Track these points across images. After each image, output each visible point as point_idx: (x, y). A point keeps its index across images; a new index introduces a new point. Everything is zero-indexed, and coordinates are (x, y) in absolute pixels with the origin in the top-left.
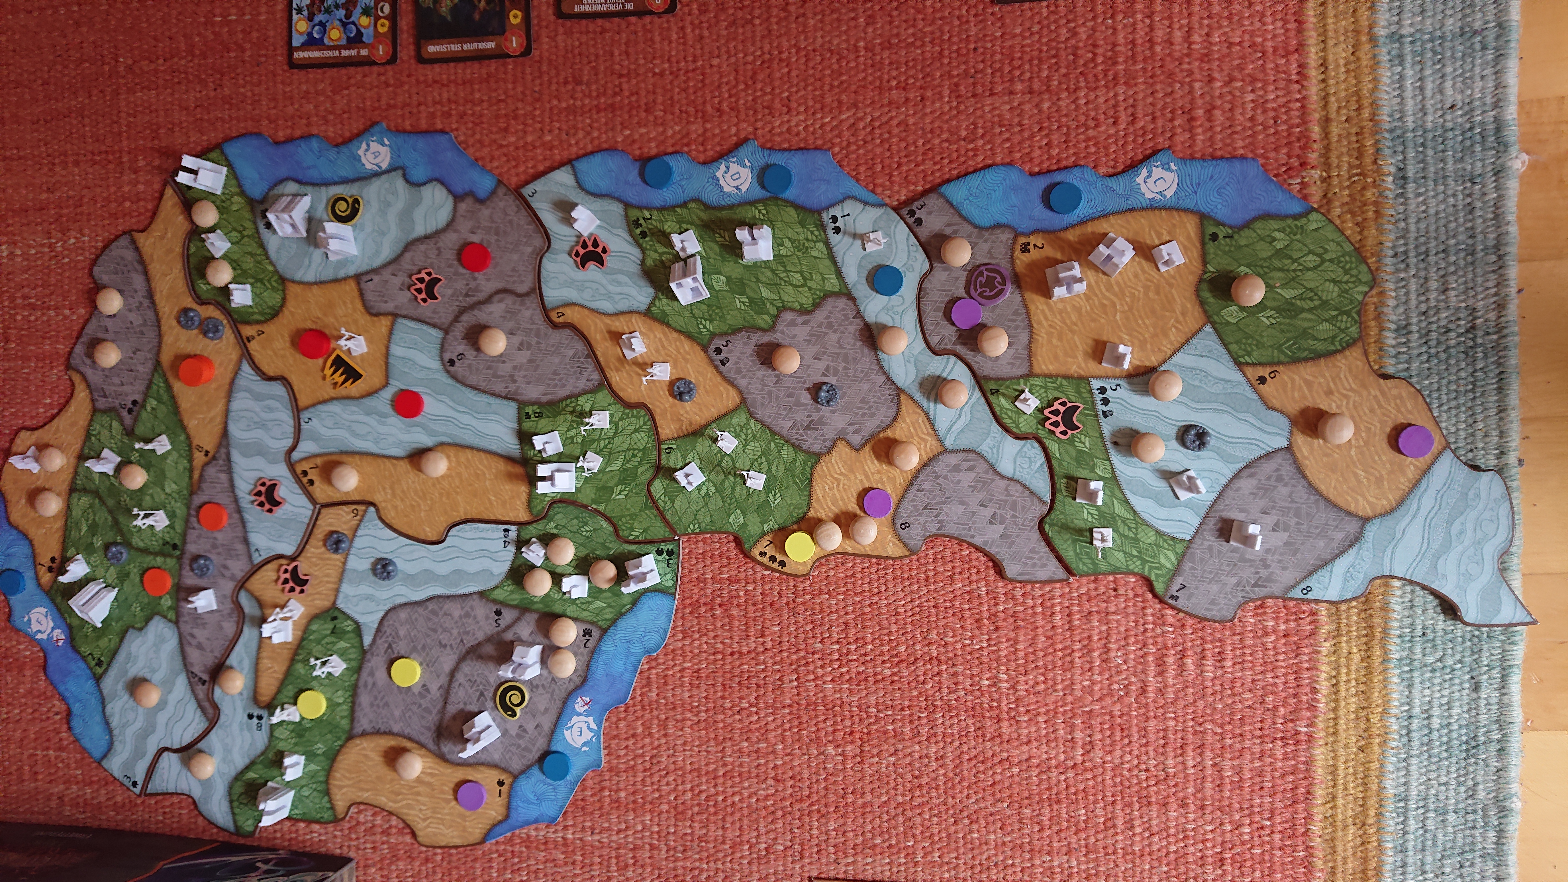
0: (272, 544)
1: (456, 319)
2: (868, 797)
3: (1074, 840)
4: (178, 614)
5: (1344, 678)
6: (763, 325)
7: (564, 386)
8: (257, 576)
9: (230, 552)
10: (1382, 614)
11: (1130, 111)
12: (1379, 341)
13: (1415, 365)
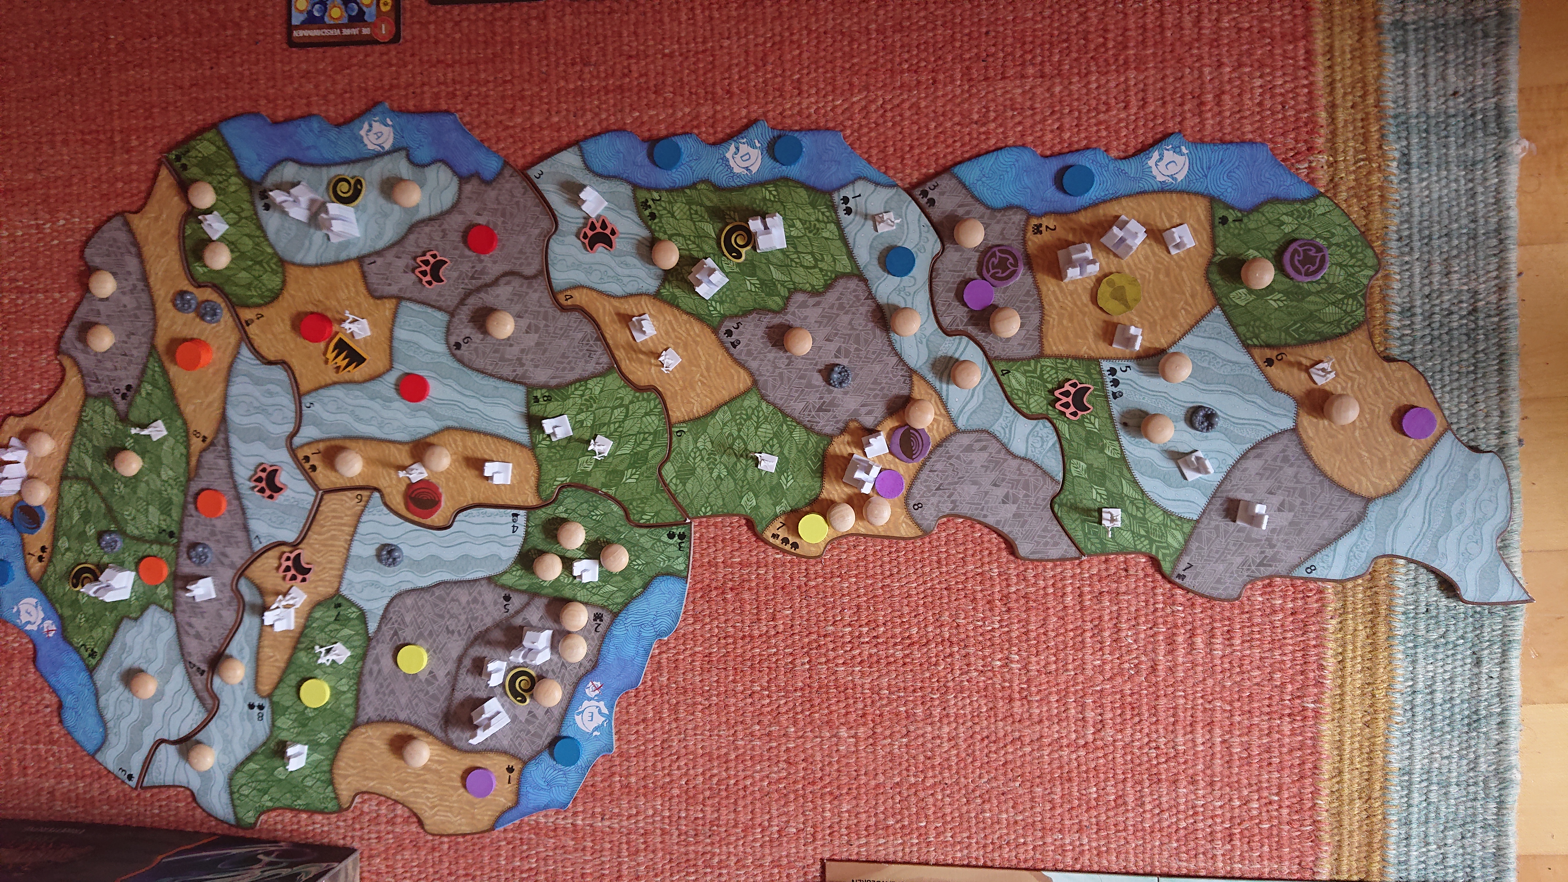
0: (273, 531)
1: (462, 302)
2: (881, 778)
3: (1085, 817)
4: (175, 604)
5: (1350, 655)
6: (774, 307)
7: (572, 369)
8: (258, 563)
9: (229, 539)
10: (1387, 591)
11: (1140, 95)
12: (1385, 323)
13: (1419, 346)
